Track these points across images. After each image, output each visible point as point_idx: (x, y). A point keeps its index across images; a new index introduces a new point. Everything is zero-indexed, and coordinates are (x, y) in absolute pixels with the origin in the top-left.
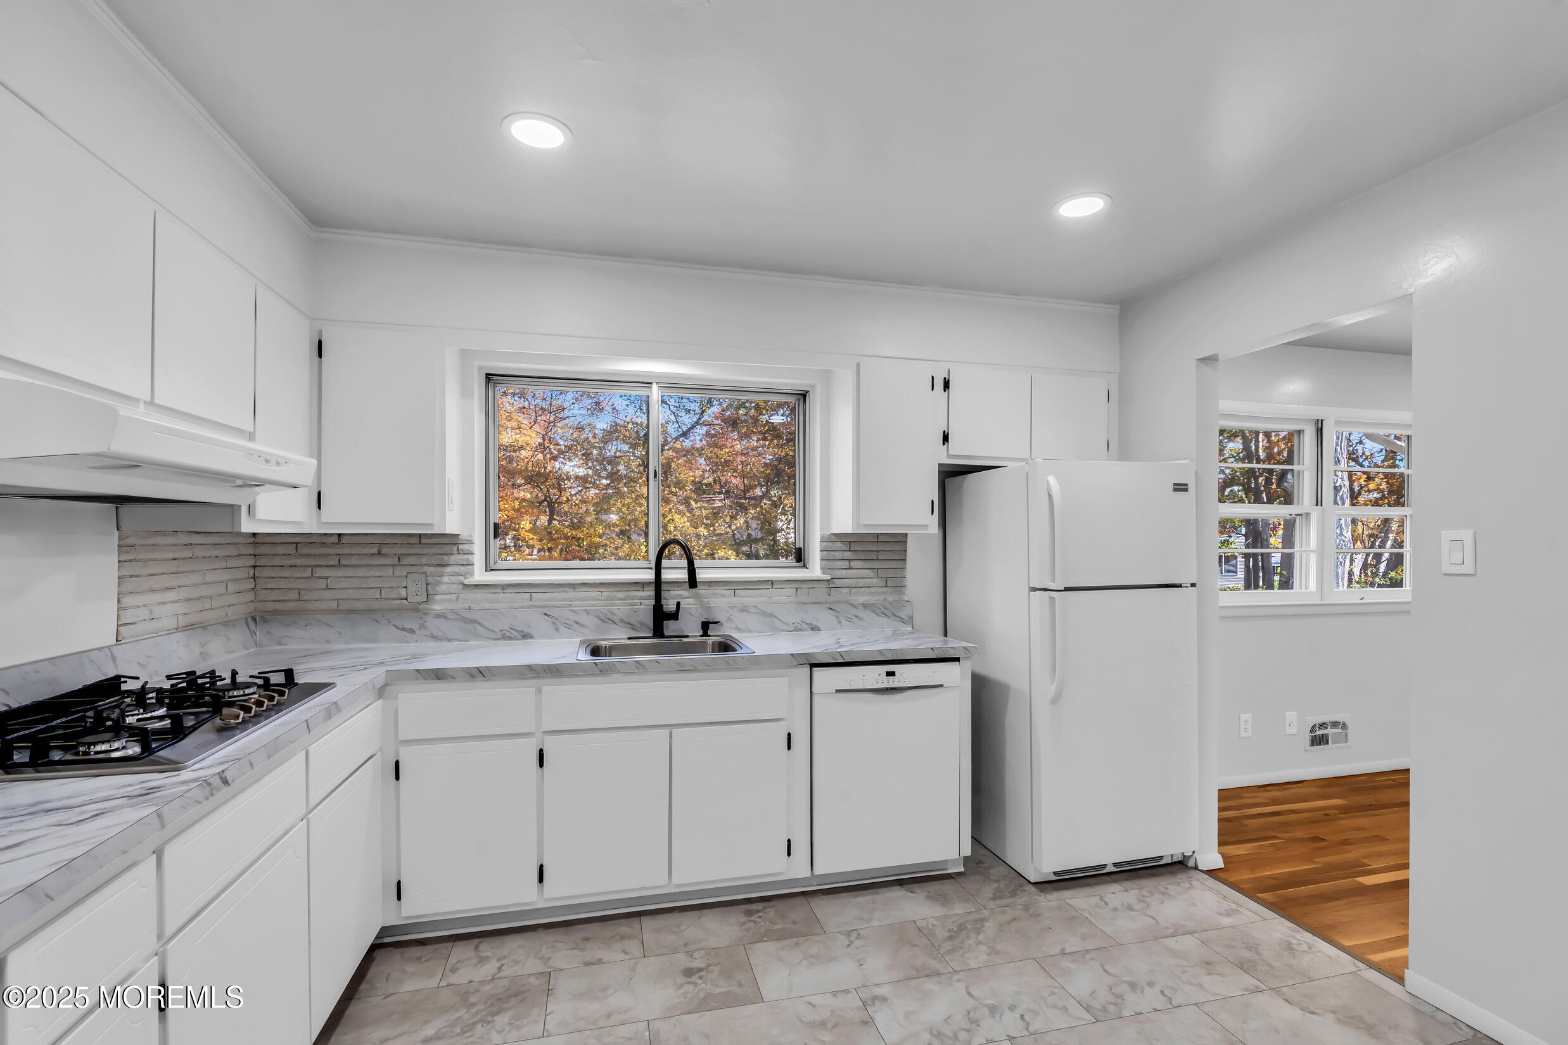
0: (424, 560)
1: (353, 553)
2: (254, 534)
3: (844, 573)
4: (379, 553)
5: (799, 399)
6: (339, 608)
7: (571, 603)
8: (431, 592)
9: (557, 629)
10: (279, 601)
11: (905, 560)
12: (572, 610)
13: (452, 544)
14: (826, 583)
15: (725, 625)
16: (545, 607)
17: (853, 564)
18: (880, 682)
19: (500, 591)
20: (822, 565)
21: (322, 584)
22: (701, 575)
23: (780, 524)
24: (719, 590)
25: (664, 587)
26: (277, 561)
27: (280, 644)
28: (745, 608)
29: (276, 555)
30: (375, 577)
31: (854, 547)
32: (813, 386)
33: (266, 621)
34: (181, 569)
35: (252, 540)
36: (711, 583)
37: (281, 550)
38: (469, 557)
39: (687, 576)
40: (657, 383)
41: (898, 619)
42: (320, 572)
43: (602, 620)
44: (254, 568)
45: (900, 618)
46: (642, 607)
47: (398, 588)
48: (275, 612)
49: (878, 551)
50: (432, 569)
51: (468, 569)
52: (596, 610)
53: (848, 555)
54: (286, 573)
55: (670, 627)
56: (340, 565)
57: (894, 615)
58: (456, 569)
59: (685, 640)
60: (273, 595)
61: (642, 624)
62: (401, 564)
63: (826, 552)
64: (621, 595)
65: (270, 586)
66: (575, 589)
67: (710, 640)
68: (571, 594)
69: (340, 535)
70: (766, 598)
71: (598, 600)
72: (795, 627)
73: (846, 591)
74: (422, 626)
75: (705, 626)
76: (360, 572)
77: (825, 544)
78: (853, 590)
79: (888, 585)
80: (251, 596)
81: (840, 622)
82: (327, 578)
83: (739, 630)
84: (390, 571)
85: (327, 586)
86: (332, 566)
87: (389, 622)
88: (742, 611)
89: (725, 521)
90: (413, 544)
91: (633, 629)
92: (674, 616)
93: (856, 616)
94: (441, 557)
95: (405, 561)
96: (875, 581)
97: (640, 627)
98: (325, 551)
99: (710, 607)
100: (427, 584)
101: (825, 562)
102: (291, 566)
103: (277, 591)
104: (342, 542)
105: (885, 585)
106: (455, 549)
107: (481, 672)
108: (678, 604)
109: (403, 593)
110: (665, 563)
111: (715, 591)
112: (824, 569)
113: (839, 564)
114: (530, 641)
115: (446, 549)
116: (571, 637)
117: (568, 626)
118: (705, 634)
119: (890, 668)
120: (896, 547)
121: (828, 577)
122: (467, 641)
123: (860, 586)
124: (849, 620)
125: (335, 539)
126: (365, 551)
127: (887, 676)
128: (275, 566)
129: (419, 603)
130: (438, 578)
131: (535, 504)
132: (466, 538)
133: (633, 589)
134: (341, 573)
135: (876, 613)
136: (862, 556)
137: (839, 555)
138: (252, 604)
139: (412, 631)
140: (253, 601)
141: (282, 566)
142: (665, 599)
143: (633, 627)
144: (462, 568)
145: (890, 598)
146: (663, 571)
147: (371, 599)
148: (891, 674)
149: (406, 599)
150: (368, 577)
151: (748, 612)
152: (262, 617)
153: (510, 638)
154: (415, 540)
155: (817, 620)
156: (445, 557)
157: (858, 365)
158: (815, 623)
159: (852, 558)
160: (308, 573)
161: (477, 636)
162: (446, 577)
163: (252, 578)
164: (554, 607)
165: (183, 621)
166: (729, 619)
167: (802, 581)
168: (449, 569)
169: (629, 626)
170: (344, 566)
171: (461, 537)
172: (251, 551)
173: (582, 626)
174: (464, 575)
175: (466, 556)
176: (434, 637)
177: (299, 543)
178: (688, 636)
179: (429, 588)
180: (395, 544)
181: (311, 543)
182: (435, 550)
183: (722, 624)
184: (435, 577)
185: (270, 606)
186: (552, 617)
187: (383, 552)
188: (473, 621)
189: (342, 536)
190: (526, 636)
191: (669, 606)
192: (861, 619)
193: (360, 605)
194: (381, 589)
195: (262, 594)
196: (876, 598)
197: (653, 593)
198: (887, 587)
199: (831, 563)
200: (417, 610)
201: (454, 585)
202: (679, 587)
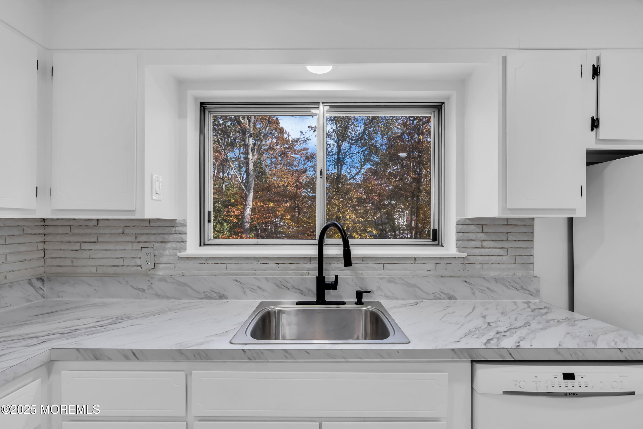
0: (152, 238)
1: (107, 233)
2: (44, 220)
3: (477, 251)
4: (123, 233)
5: (434, 112)
6: (97, 272)
7: (256, 272)
8: (157, 262)
9: (245, 293)
10: (60, 266)
11: (532, 241)
12: (255, 278)
13: (172, 226)
14: (462, 260)
15: (375, 292)
16: (236, 275)
17: (485, 244)
18: (556, 385)
19: (205, 262)
20: (458, 245)
21: (86, 254)
22: (355, 251)
23: (396, 216)
24: (371, 264)
25: (325, 261)
26: (58, 238)
27: (59, 297)
28: (392, 279)
29: (58, 234)
30: (120, 250)
31: (486, 229)
32: (448, 98)
33: (50, 281)
35: (42, 223)
36: (364, 258)
37: (60, 230)
38: (183, 236)
39: (342, 253)
40: (323, 103)
41: (527, 292)
42: (85, 246)
43: (278, 286)
44: (44, 243)
45: (529, 291)
46: (309, 276)
47: (135, 258)
48: (57, 275)
49: (507, 233)
50: (157, 245)
51: (182, 245)
52: (273, 278)
53: (481, 236)
54: (63, 247)
55: (330, 295)
56: (98, 242)
57: (522, 288)
58: (174, 245)
59: (342, 307)
60: (57, 262)
61: (309, 290)
62: (137, 241)
63: (461, 234)
64: (292, 266)
65: (54, 255)
66: (258, 261)
67: (364, 308)
68: (256, 265)
69: (98, 220)
70: (410, 272)
71: (276, 270)
72: (434, 296)
73: (479, 266)
74: (150, 287)
75: (359, 295)
76: (111, 247)
77: (460, 227)
78: (486, 266)
79: (517, 262)
80: (41, 263)
81: (474, 293)
82: (89, 250)
83: (387, 297)
84: (129, 246)
85: (90, 256)
86: (94, 242)
87: (128, 283)
88: (390, 281)
89: (371, 215)
90: (145, 226)
91: (302, 294)
92: (334, 286)
93: (488, 289)
94: (163, 236)
95: (141, 239)
96: (505, 259)
97: (307, 292)
98: (88, 231)
99: (363, 278)
100: (154, 256)
101: (460, 242)
102: (68, 242)
103: (57, 260)
104: (99, 225)
105: (514, 262)
106: (173, 230)
107: (134, 354)
108: (337, 277)
109: (138, 262)
110: (327, 241)
111: (368, 265)
112: (459, 248)
113: (473, 244)
114: (224, 301)
115: (167, 230)
116: (255, 299)
117: (253, 290)
118: (359, 302)
119: (569, 369)
120: (524, 230)
121: (465, 255)
122: (180, 299)
123: (492, 262)
124: (482, 291)
125: (95, 223)
126: (113, 231)
127: (564, 378)
128: (58, 242)
129: (150, 270)
130: (161, 252)
131: (292, 209)
132: (181, 222)
133: (302, 262)
134: (98, 247)
135: (507, 287)
136: (493, 237)
137: (472, 236)
138: (43, 268)
139: (143, 291)
140: (43, 266)
141: (62, 242)
142: (327, 270)
143: (302, 293)
144: (178, 244)
145: (519, 274)
146: (325, 247)
147: (118, 266)
148: (569, 376)
149: (141, 266)
150: (116, 250)
151: (395, 282)
152: (48, 277)
153: (210, 298)
154: (147, 224)
155: (454, 291)
156: (166, 236)
157: (505, 59)
158: (452, 293)
159: (484, 239)
160: (77, 247)
161: (188, 296)
162: (167, 251)
163: (42, 250)
164: (243, 275)
166: (379, 288)
167: (440, 258)
168: (169, 245)
169: (299, 291)
170: (101, 242)
171: (177, 221)
172: (41, 231)
173: (263, 290)
174: (179, 250)
175: (180, 236)
176: (158, 296)
177: (72, 226)
178: (344, 303)
179: (155, 258)
180: (134, 226)
181: (80, 226)
182: (159, 231)
183: (373, 292)
184: (160, 251)
185: (54, 270)
186: (241, 283)
187: (126, 232)
188: (185, 284)
189: (99, 221)
190: (222, 297)
191: (329, 278)
192: (492, 291)
193: (111, 270)
194: (124, 259)
195: (49, 261)
196: (506, 273)
197: (316, 266)
198: (515, 263)
199: (466, 242)
200: (147, 275)
201: (172, 257)
202: (338, 261)
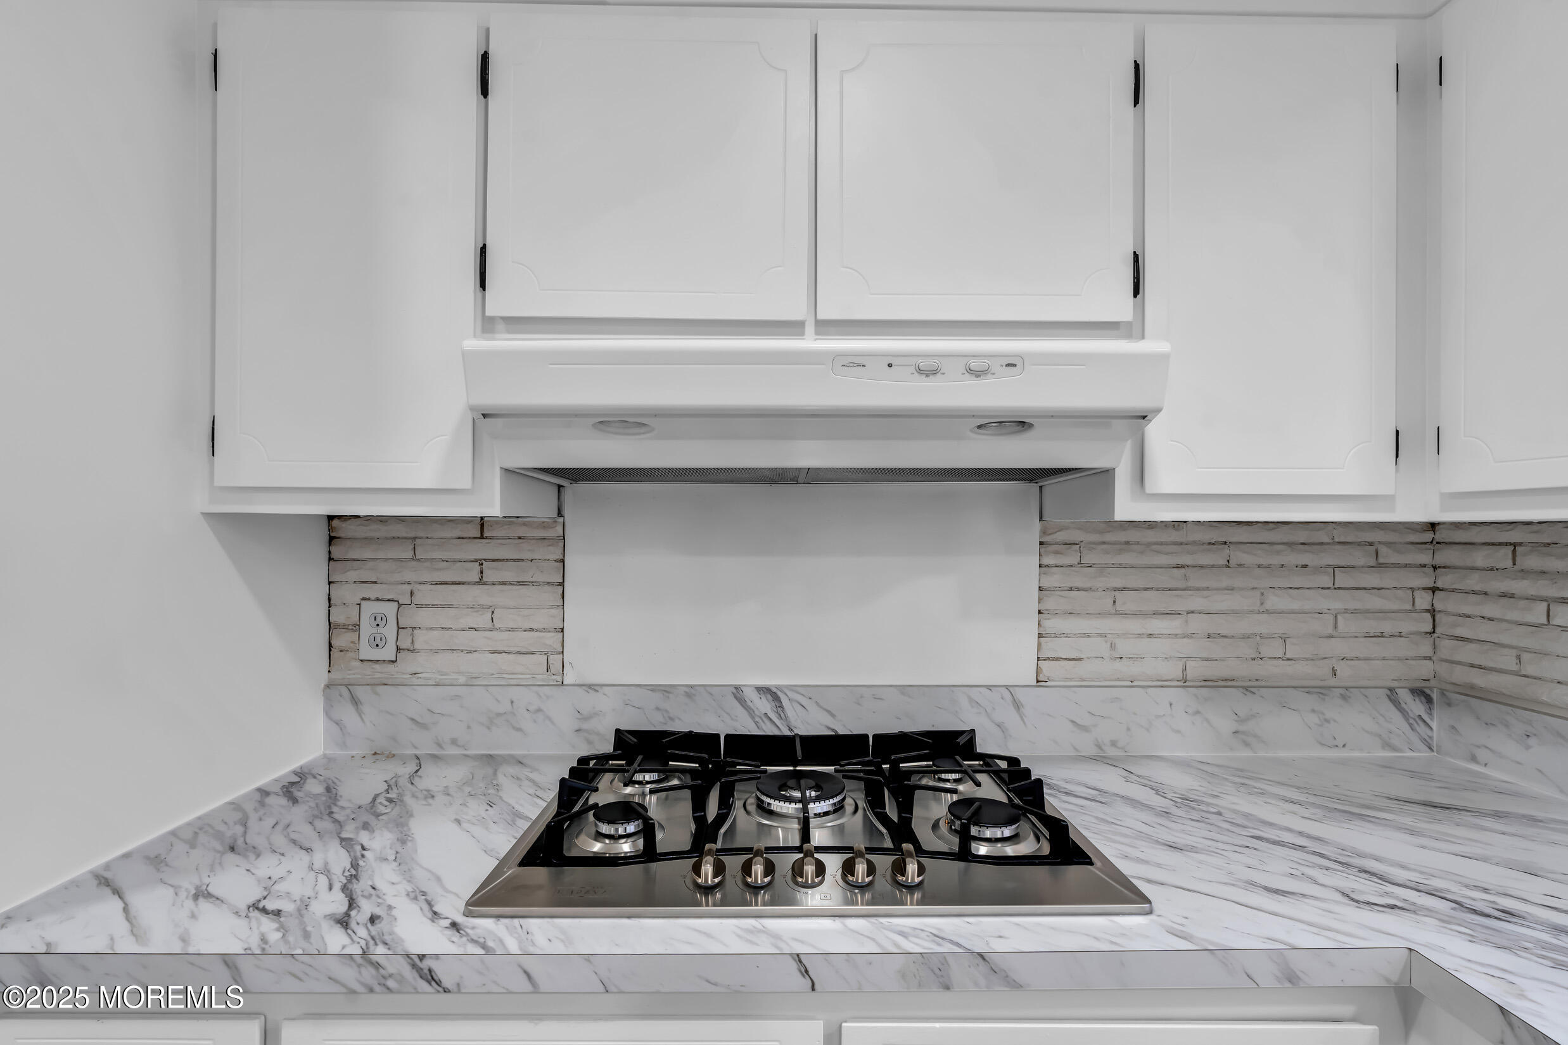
2: (1433, 526)
10: (1480, 667)
26: (1475, 582)
27: (1474, 759)
29: (1473, 569)
33: (1449, 705)
34: (1191, 584)
35: (1428, 536)
37: (1482, 557)
44: (1434, 592)
48: (1471, 692)
54: (1491, 609)
60: (1468, 653)
65: (1460, 632)
80: (1426, 649)
102: (1504, 595)
103: (1473, 646)
128: (1474, 592)
138: (1429, 663)
140: (1430, 658)
141: (1486, 593)
152: (1443, 693)
160: (1537, 614)
163: (1427, 611)
165: (1195, 670)
172: (1425, 558)
177: (1520, 544)
185: (1461, 675)
195: (1446, 647)
